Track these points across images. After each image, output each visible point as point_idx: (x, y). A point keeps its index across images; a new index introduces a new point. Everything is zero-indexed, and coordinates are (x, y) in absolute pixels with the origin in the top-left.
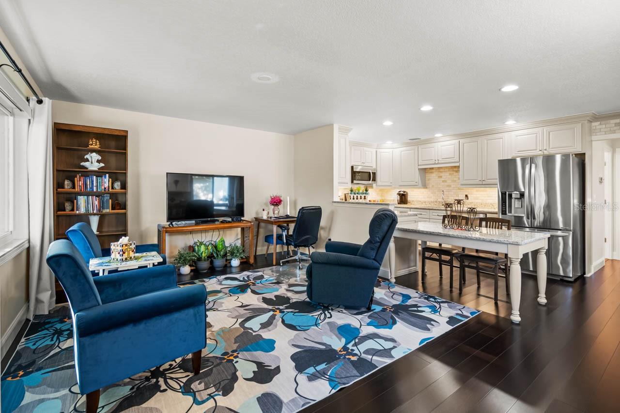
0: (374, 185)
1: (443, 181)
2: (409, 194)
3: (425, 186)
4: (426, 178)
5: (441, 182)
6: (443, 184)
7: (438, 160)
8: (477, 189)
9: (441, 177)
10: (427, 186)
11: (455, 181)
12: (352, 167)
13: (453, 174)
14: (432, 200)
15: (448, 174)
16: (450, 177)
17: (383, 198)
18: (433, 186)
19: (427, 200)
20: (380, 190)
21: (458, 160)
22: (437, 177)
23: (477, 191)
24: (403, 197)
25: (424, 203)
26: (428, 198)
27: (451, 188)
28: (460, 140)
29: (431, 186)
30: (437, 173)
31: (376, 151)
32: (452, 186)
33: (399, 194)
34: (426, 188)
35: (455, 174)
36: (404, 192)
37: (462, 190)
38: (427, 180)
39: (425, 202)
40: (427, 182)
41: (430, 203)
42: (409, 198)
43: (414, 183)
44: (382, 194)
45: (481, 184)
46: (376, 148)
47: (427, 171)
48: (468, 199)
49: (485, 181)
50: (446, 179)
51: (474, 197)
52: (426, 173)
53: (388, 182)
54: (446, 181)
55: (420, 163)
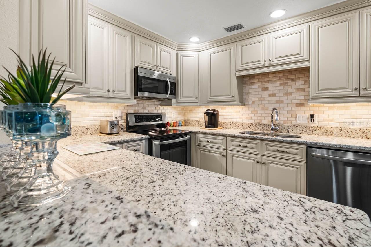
0: (174, 101)
1: (270, 95)
2: (220, 114)
3: (243, 102)
4: (244, 91)
5: (268, 96)
6: (270, 98)
7: (270, 61)
8: (332, 105)
9: (267, 89)
10: (246, 103)
11: (291, 93)
12: (136, 69)
13: (287, 83)
14: (252, 121)
15: (279, 85)
16: (281, 88)
17: (186, 119)
18: (254, 102)
19: (245, 121)
20: (183, 109)
22: (261, 89)
23: (330, 109)
24: (213, 117)
25: (241, 126)
26: (246, 118)
28: (310, 23)
29: (250, 103)
30: (260, 84)
31: (177, 54)
32: (285, 102)
33: (207, 114)
35: (289, 84)
36: (214, 110)
37: (302, 108)
39: (243, 125)
40: (244, 97)
41: (250, 125)
42: (221, 119)
43: (229, 98)
44: (184, 113)
45: (358, 95)
46: (176, 49)
47: (245, 82)
48: (314, 121)
49: (367, 91)
50: (275, 92)
51: (324, 119)
52: (243, 84)
53: (192, 97)
54: (275, 94)
55: (238, 68)
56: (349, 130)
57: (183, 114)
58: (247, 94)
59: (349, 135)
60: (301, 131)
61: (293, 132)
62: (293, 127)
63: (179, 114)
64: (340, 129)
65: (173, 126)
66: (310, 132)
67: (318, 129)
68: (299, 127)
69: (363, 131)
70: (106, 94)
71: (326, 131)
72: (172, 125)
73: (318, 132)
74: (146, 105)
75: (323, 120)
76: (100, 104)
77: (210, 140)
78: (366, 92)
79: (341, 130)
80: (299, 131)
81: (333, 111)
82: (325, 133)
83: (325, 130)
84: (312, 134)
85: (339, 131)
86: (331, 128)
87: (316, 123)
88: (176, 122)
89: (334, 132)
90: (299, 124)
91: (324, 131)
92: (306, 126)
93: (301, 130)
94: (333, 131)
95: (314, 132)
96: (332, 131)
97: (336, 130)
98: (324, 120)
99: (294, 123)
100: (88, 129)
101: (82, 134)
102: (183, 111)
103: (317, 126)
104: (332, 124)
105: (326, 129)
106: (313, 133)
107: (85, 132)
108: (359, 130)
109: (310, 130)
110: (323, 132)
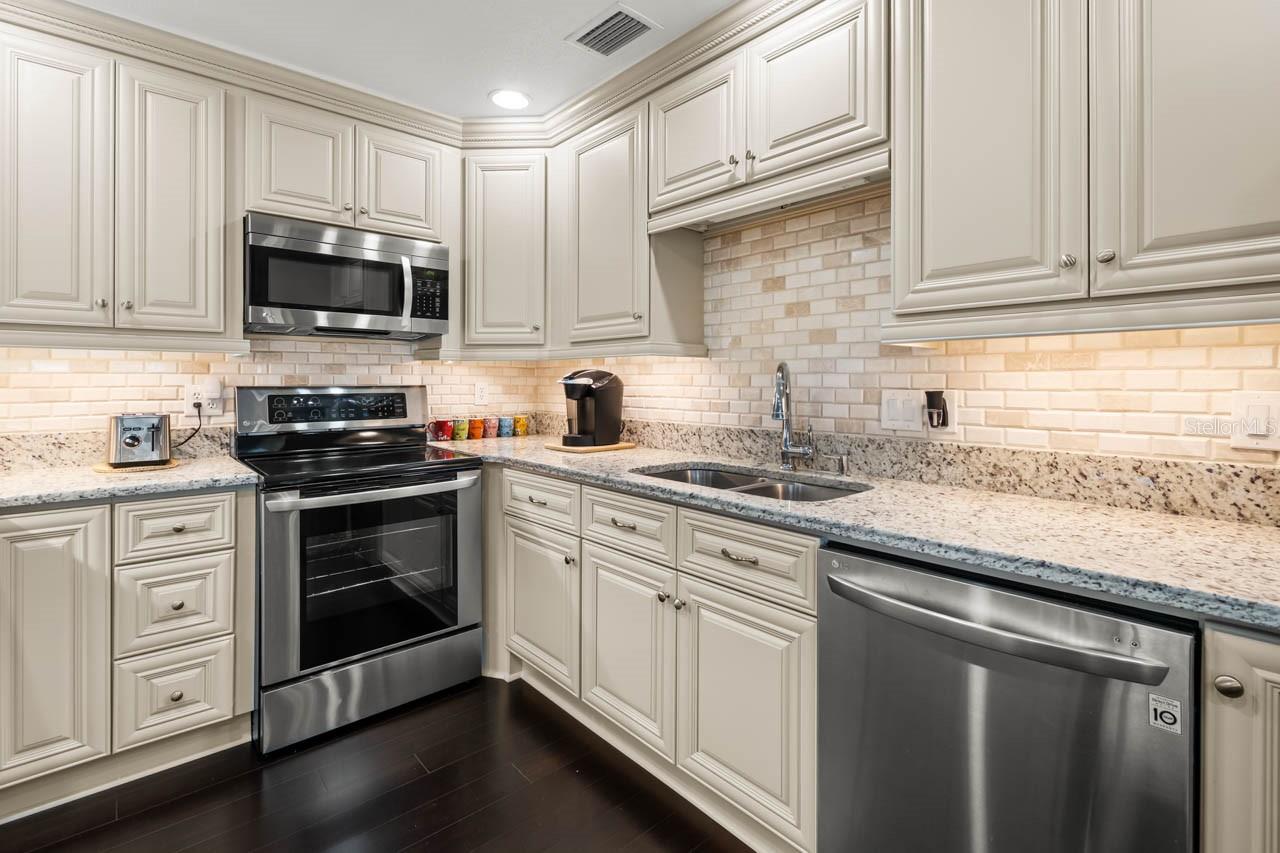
1: (791, 310)
2: (626, 390)
3: (695, 340)
4: (708, 296)
5: (781, 311)
6: (789, 324)
7: (750, 156)
9: (777, 283)
10: (709, 342)
11: (862, 298)
13: (848, 254)
14: (730, 421)
15: (817, 263)
16: (830, 275)
18: (737, 341)
19: (710, 419)
21: (874, 128)
22: (759, 285)
24: (590, 403)
25: (694, 440)
26: (712, 407)
27: (831, 351)
29: (726, 342)
30: (755, 262)
31: (464, 161)
32: (842, 336)
33: (571, 391)
34: (706, 354)
35: (857, 257)
36: (598, 376)
37: (903, 362)
38: (708, 307)
39: (698, 433)
40: (708, 319)
42: (632, 411)
43: (628, 326)
44: (536, 388)
45: (1082, 294)
46: (460, 144)
47: (708, 259)
48: (945, 423)
49: (1122, 268)
50: (808, 295)
51: (988, 410)
52: (703, 266)
53: (521, 325)
54: (807, 304)
55: (657, 201)
56: (1089, 469)
57: (530, 390)
58: (715, 310)
59: (1088, 493)
60: (897, 467)
61: (867, 468)
62: (867, 446)
63: (509, 390)
64: (1050, 459)
65: (470, 436)
66: (931, 474)
67: (961, 456)
68: (887, 446)
69: (1153, 472)
70: (98, 317)
71: (991, 470)
72: (464, 434)
73: (958, 471)
74: (342, 359)
75: (983, 415)
76: (121, 353)
77: (538, 496)
78: (1119, 275)
79: (1053, 466)
80: (888, 466)
81: (1023, 373)
82: (986, 479)
83: (986, 465)
84: (936, 482)
85: (1047, 469)
86: (1014, 453)
87: (957, 432)
88: (484, 422)
89: (1026, 476)
90: (892, 433)
91: (984, 469)
92: (914, 445)
93: (894, 459)
94: (1021, 471)
95: (946, 471)
96: (1015, 470)
97: (1032, 466)
98: (986, 417)
99: (873, 428)
100: (60, 446)
101: (35, 461)
102: (532, 381)
103: (955, 444)
104: (1017, 438)
105: (993, 460)
106: (939, 475)
107: (47, 455)
108: (1135, 469)
109: (929, 464)
110: (981, 473)
